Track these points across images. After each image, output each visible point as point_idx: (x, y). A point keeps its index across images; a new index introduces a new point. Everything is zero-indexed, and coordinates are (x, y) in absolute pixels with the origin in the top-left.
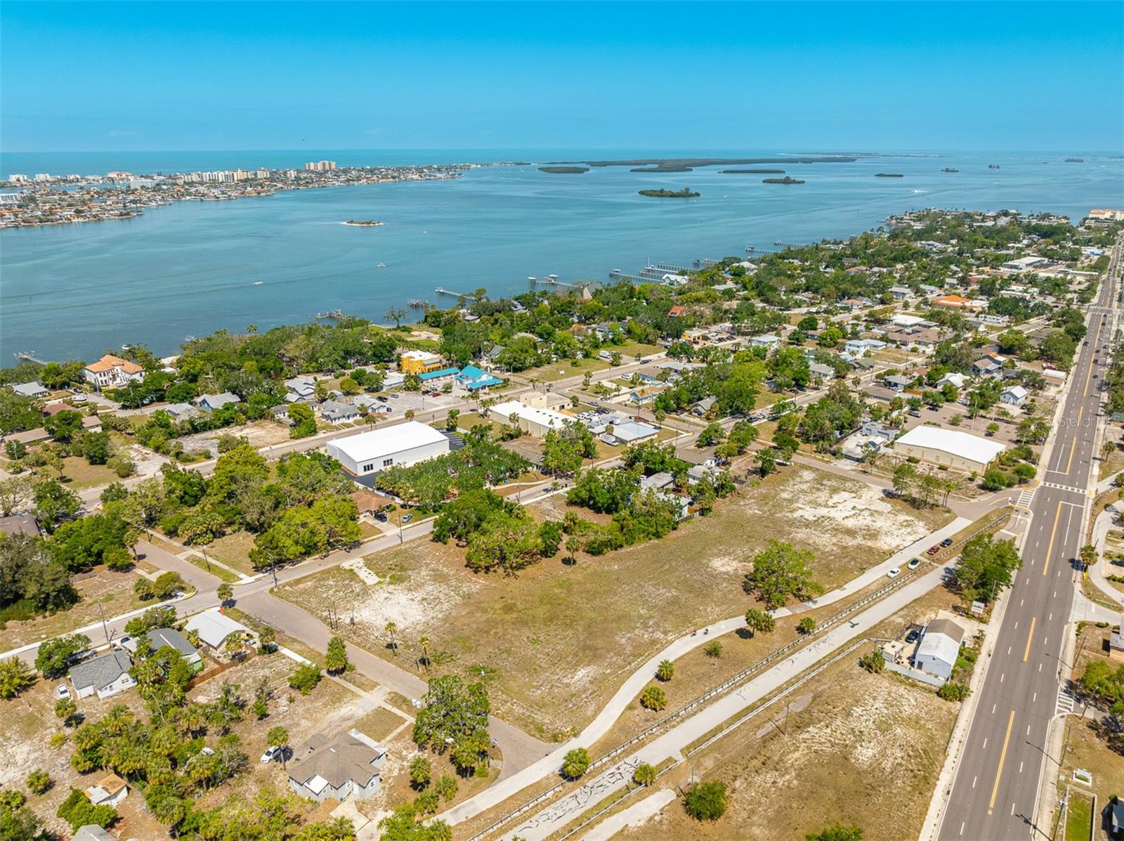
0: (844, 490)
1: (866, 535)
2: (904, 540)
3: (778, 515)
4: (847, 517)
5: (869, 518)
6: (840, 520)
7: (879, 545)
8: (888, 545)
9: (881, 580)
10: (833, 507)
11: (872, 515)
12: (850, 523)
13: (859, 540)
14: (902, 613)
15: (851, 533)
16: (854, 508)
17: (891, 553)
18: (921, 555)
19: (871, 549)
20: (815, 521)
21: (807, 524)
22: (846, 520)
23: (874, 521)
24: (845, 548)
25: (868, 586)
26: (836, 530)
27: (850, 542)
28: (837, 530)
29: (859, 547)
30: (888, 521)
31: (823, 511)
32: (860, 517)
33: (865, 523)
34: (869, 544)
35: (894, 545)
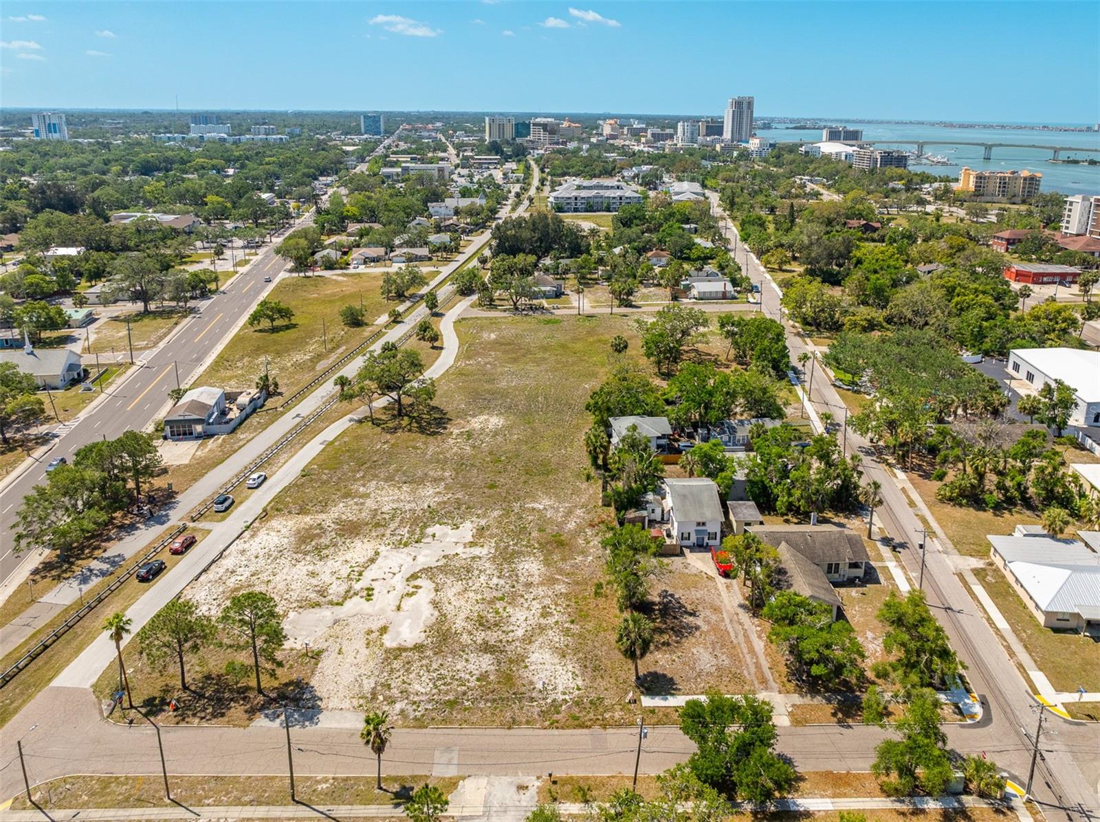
0: (419, 648)
1: (319, 536)
2: (243, 552)
3: (496, 513)
4: (372, 561)
5: (326, 578)
6: (382, 549)
7: (290, 523)
8: (272, 529)
9: (274, 469)
10: (414, 576)
11: (322, 592)
12: (360, 550)
13: (327, 518)
14: (241, 443)
15: (351, 530)
16: (369, 594)
17: (265, 516)
18: (209, 531)
19: (303, 511)
20: (426, 526)
21: (433, 515)
22: (371, 554)
23: (313, 574)
24: (347, 495)
25: (292, 456)
26: (378, 525)
27: (341, 510)
28: (376, 524)
29: (324, 506)
30: (281, 586)
31: (427, 556)
32: (345, 571)
33: (330, 563)
34: (308, 520)
35: (262, 535)
